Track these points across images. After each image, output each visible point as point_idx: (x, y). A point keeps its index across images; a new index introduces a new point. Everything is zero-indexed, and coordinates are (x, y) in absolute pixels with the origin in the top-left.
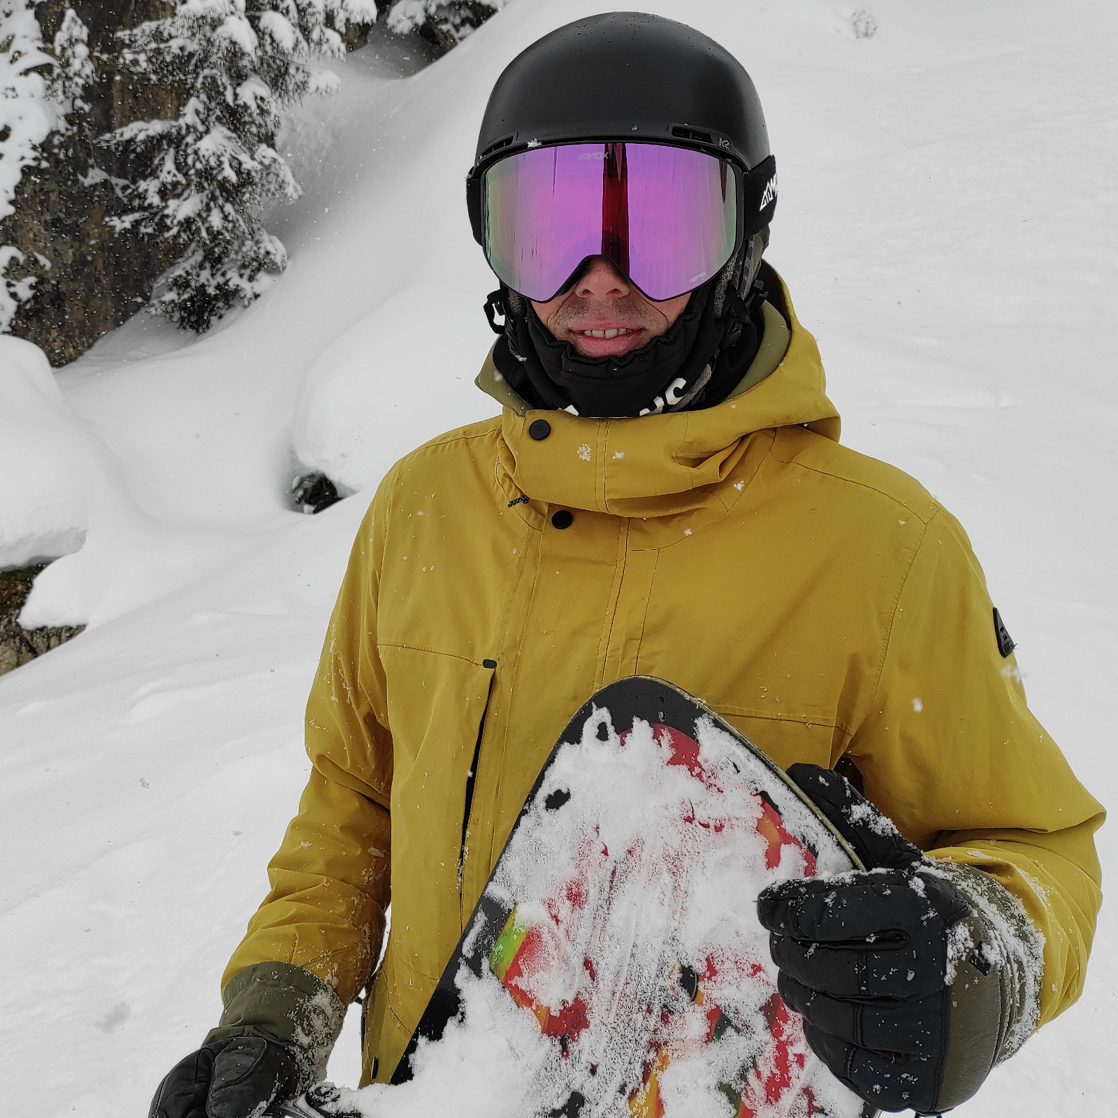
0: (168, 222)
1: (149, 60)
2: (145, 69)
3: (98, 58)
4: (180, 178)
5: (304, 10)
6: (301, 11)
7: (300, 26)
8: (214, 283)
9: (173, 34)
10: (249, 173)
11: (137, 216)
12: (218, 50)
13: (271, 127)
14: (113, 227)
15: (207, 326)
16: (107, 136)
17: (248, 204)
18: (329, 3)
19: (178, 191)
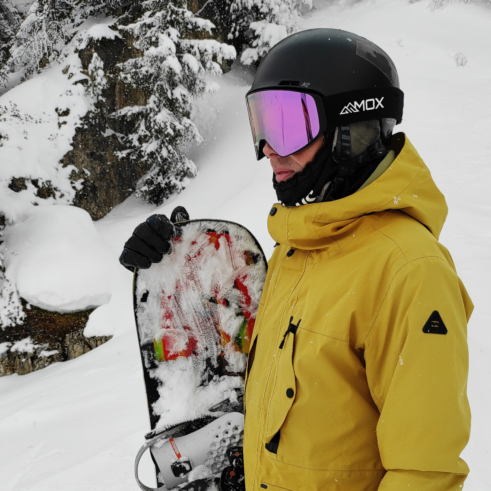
0: (143, 154)
1: (132, 77)
2: (130, 82)
3: (108, 76)
4: (148, 133)
5: (203, 53)
6: (202, 54)
7: (201, 61)
8: (164, 182)
9: (143, 65)
10: (179, 131)
11: (128, 151)
12: (164, 72)
13: (188, 109)
14: (118, 156)
15: (162, 202)
16: (114, 113)
17: (179, 145)
18: (214, 49)
19: (147, 139)
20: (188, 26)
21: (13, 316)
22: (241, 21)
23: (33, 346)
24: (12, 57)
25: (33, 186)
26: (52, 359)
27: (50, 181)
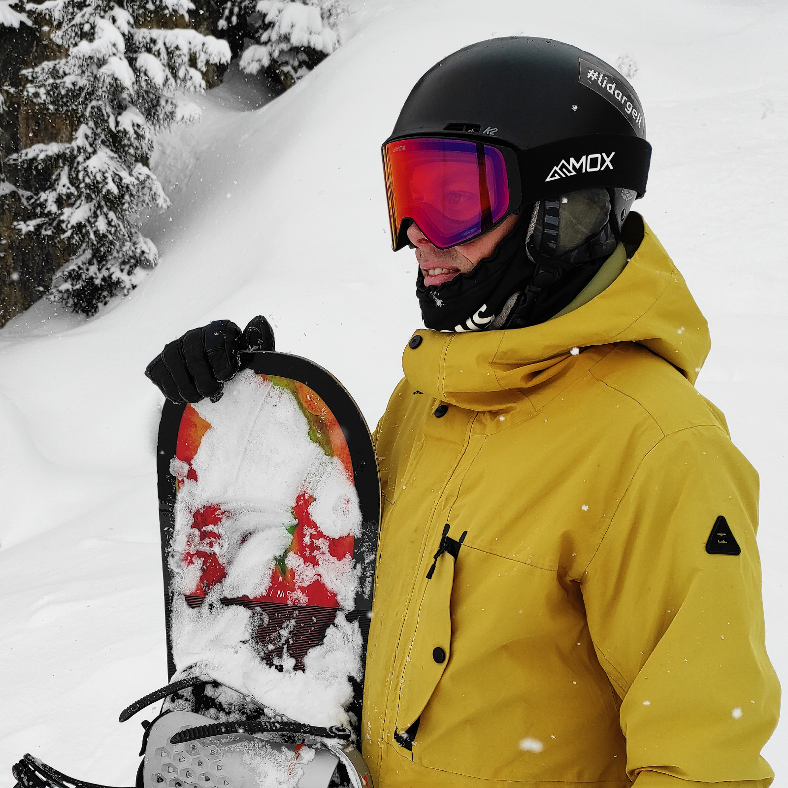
0: (64, 226)
1: (48, 93)
2: (44, 101)
3: (6, 92)
4: (73, 190)
5: (172, 53)
6: (170, 54)
7: (169, 66)
8: (100, 276)
9: (67, 72)
10: (127, 187)
11: (38, 221)
12: (103, 85)
13: (145, 149)
14: (20, 230)
15: (95, 311)
16: (15, 156)
17: (127, 212)
18: (192, 46)
19: (72, 201)
20: (147, 6)
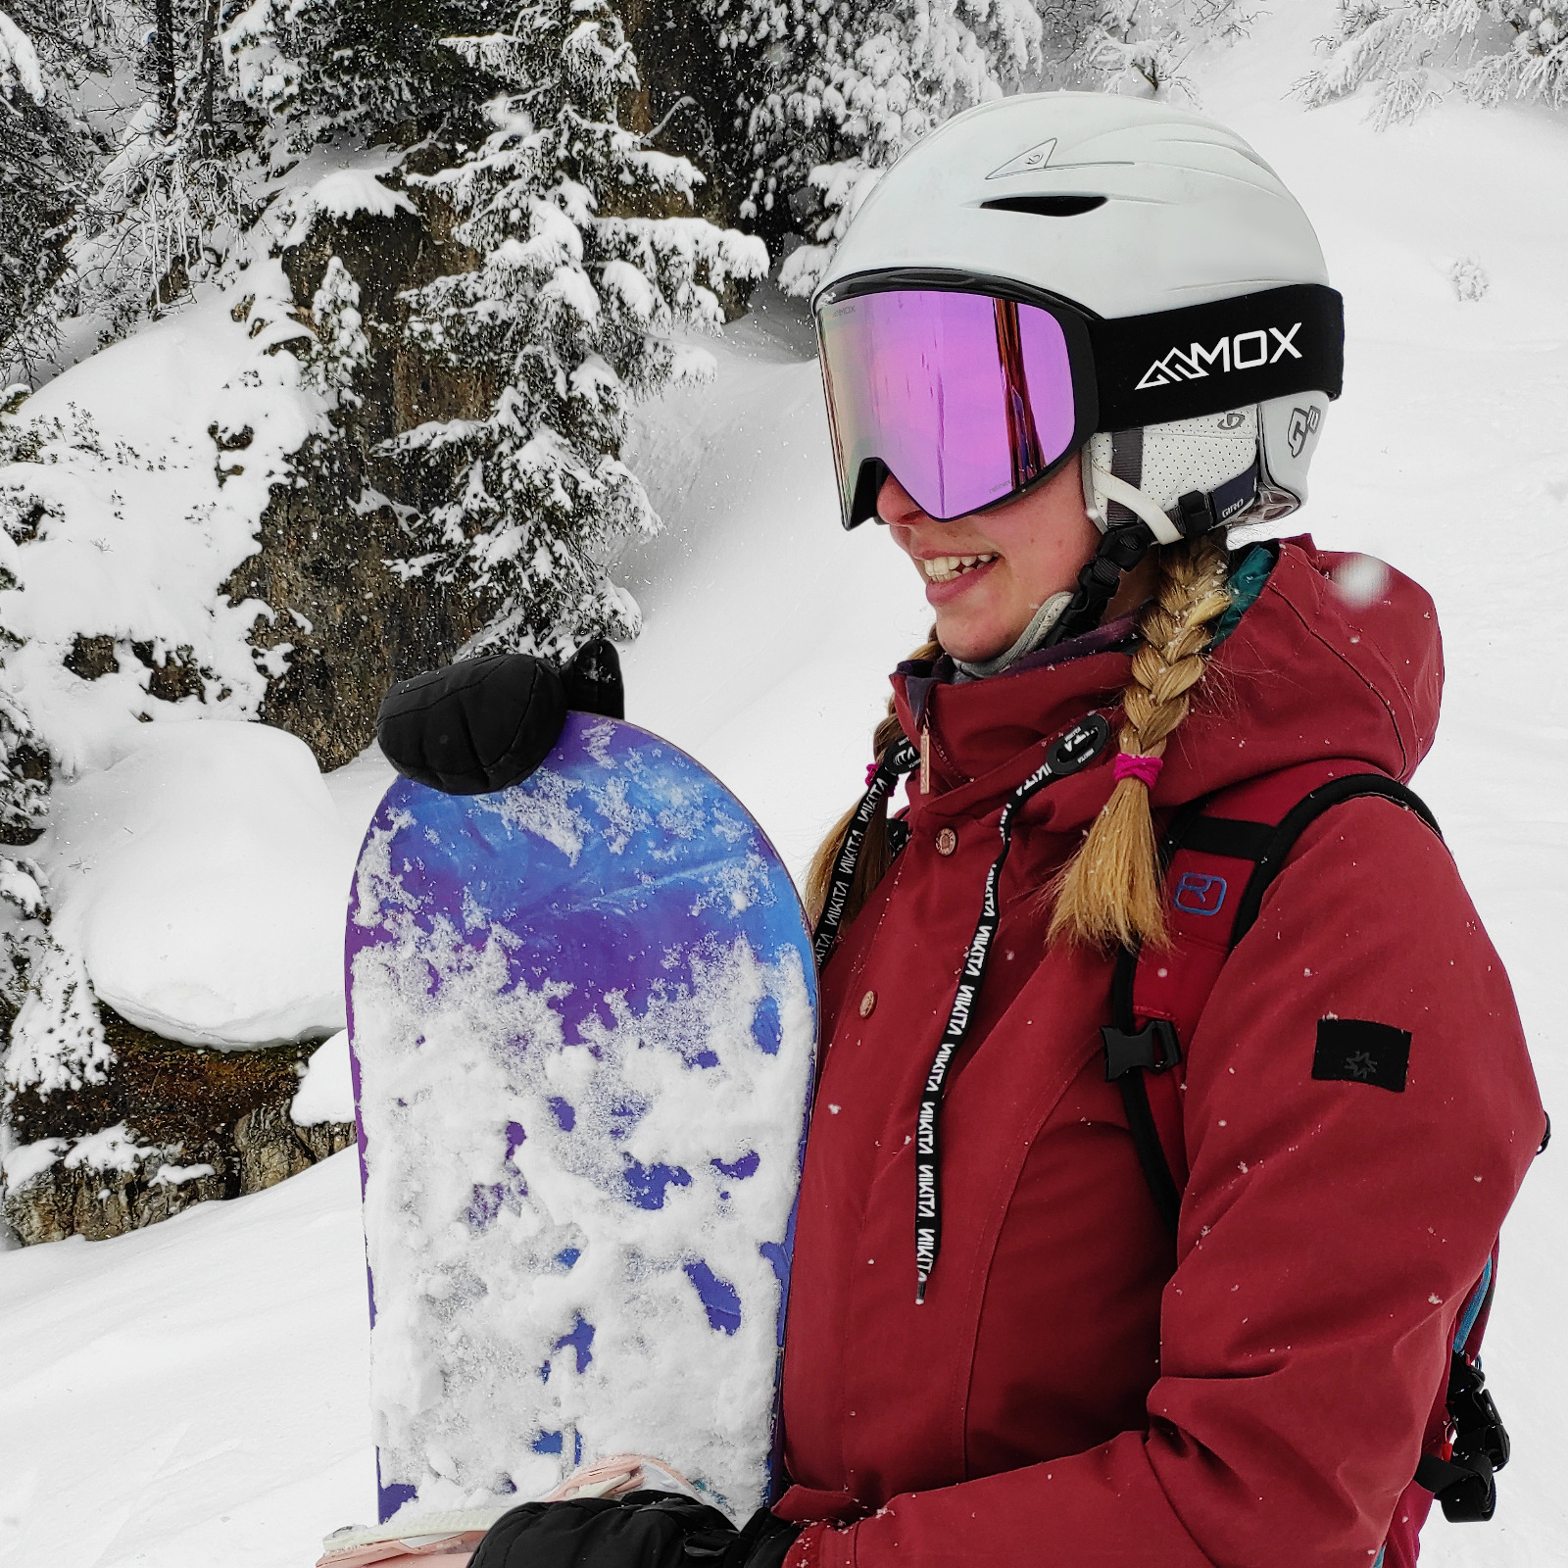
0: (475, 566)
1: (447, 332)
2: (440, 345)
3: (374, 332)
4: (492, 503)
5: (666, 259)
6: (663, 261)
7: (659, 282)
8: (539, 655)
9: (479, 295)
10: (588, 497)
11: (429, 558)
12: (545, 317)
13: (618, 431)
14: (398, 575)
16: (387, 443)
17: (588, 542)
18: (700, 248)
19: (489, 522)
20: (621, 177)
21: (74, 1057)
22: (782, 160)
23: (133, 1150)
24: (75, 269)
25: (138, 663)
26: (190, 1193)
27: (190, 649)
